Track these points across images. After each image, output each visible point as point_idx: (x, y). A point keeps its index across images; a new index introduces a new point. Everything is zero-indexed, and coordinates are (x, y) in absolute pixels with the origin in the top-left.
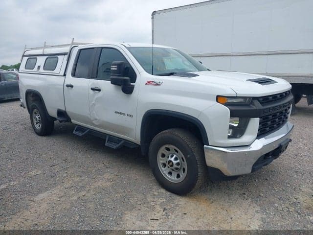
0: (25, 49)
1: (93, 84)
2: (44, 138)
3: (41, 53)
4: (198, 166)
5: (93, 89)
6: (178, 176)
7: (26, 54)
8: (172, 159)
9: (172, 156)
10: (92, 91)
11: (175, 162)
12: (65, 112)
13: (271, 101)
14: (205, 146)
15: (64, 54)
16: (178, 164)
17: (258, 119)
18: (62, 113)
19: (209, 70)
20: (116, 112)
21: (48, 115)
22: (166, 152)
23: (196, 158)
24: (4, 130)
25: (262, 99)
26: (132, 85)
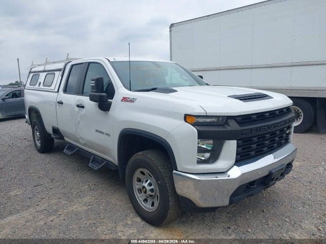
0: (32, 65)
1: (78, 100)
2: (43, 155)
3: (43, 70)
4: (169, 194)
5: (78, 106)
6: (153, 205)
7: (32, 70)
8: (146, 185)
9: (146, 181)
10: (77, 108)
11: (148, 188)
12: (58, 129)
13: (255, 121)
14: (174, 171)
15: (60, 70)
16: (152, 190)
17: (236, 141)
18: (56, 131)
19: (207, 84)
20: (97, 131)
21: (46, 131)
22: (141, 176)
23: (168, 184)
24: (10, 146)
25: (240, 118)
26: (110, 102)
